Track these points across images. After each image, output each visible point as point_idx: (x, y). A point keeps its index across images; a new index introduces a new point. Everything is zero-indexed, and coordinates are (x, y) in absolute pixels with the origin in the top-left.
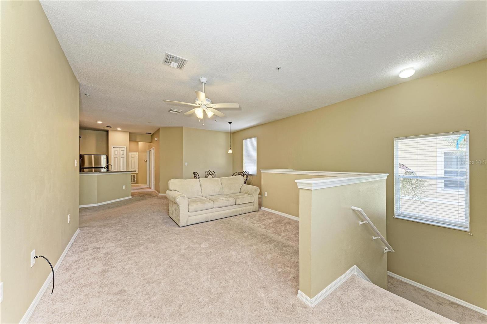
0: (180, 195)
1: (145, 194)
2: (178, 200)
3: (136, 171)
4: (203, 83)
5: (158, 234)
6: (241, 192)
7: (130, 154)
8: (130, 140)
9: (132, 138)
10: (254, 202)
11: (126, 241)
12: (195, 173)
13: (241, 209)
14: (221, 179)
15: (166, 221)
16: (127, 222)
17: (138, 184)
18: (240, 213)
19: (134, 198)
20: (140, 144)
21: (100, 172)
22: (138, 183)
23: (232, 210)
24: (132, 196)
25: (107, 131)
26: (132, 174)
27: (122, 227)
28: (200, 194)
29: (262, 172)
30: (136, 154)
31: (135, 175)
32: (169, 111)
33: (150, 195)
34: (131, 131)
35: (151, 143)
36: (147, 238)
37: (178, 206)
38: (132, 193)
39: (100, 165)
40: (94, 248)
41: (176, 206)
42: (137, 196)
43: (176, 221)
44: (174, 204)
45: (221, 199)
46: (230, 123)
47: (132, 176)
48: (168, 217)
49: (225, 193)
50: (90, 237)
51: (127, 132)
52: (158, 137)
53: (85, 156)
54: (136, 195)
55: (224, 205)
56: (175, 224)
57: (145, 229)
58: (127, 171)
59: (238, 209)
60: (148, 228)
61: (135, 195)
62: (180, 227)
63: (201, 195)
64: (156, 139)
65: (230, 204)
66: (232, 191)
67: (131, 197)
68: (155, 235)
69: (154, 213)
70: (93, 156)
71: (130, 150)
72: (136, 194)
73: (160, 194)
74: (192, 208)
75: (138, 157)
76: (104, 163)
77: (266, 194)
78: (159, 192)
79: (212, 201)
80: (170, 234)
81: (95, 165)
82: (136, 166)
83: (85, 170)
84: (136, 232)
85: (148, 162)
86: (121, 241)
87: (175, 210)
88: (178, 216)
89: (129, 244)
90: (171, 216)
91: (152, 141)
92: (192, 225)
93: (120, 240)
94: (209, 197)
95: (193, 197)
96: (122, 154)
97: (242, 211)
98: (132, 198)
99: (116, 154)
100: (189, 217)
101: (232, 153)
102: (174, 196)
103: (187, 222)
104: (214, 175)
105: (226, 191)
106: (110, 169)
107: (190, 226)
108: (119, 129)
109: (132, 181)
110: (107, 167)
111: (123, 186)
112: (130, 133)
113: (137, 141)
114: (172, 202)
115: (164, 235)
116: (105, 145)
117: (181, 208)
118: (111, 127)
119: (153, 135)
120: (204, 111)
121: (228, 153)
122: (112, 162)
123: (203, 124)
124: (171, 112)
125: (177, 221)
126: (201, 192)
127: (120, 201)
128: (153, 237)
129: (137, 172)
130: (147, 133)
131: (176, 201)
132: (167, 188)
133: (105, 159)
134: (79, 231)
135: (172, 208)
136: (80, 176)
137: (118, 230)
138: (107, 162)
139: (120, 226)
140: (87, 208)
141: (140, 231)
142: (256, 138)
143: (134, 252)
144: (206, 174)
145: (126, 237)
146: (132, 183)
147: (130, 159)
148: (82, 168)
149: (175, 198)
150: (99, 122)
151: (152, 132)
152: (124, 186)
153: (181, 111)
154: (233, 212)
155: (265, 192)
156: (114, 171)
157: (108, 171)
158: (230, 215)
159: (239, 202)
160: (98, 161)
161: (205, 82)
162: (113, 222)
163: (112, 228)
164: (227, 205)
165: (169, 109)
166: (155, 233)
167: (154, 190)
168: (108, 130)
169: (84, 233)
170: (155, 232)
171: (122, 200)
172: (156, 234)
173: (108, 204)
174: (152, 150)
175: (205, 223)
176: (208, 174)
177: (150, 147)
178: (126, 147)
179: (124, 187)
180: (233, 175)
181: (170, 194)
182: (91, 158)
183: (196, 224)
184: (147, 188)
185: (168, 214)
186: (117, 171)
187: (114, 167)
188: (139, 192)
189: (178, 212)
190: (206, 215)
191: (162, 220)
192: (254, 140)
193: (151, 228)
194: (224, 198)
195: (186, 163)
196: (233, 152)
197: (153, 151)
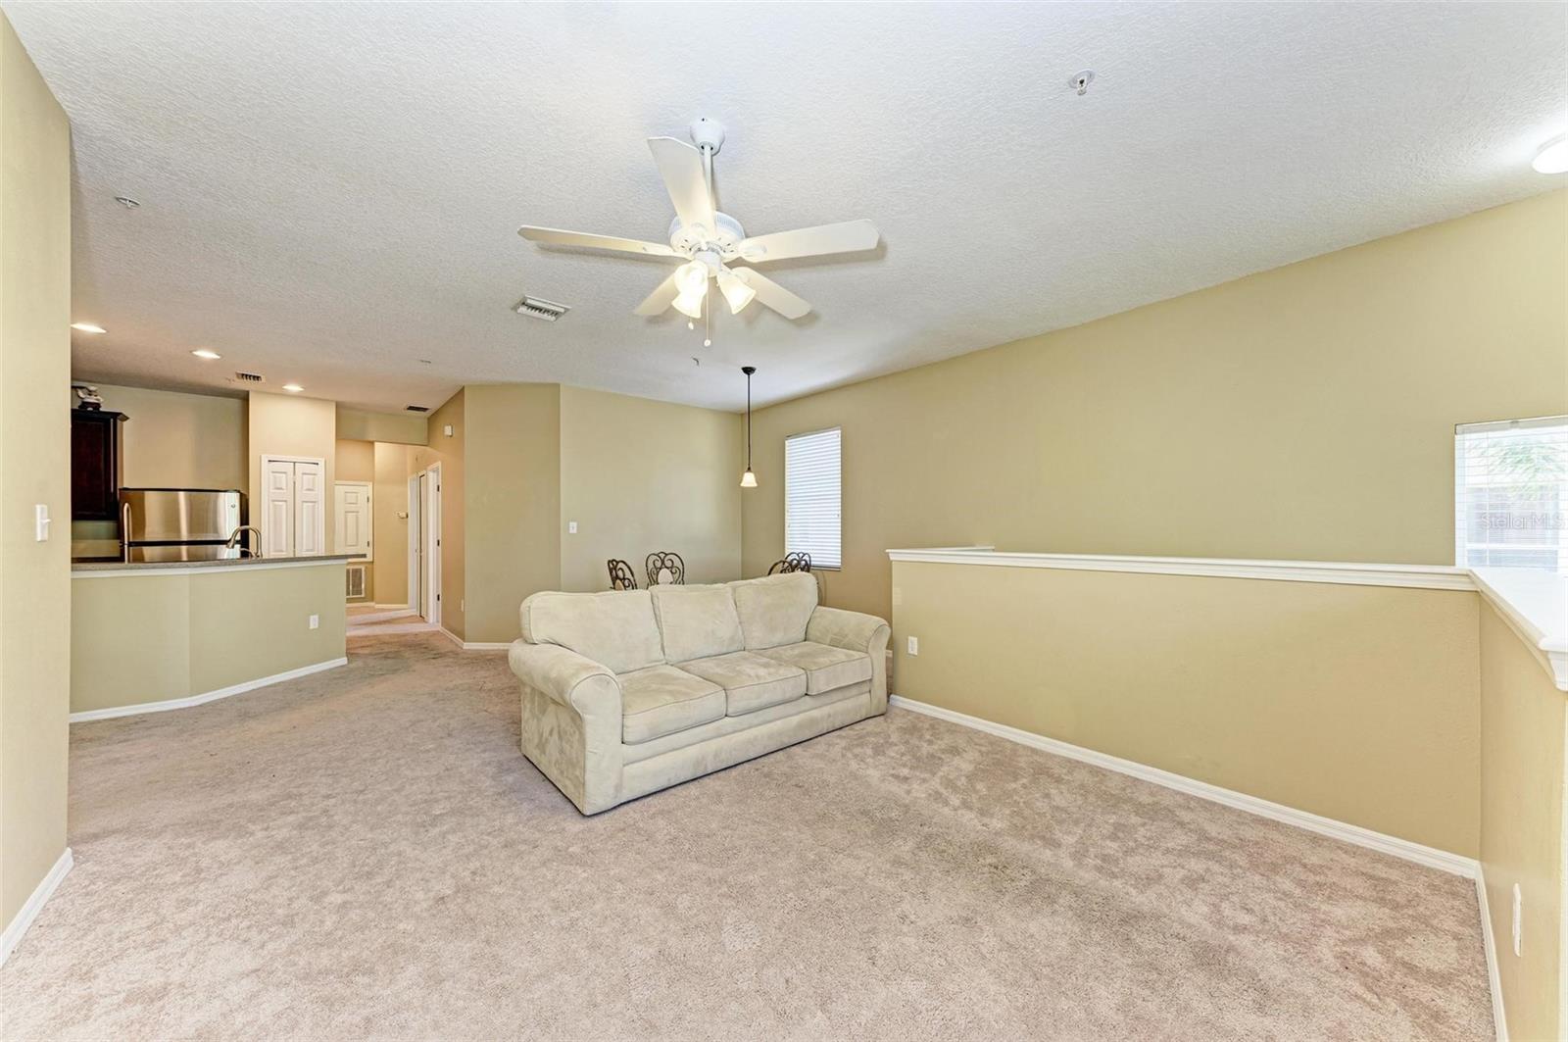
0: (587, 668)
1: (405, 646)
2: (580, 692)
3: (364, 556)
4: (707, 149)
5: (483, 867)
6: (810, 636)
7: (340, 491)
8: (342, 436)
9: (351, 425)
10: (871, 680)
11: (322, 922)
12: (618, 563)
13: (826, 710)
14: (734, 590)
15: (510, 779)
16: (328, 797)
17: (372, 604)
18: (825, 727)
19: (358, 663)
20: (382, 450)
21: (212, 559)
22: (372, 600)
23: (795, 720)
24: (350, 654)
25: (245, 398)
26: (349, 563)
27: (301, 827)
28: (657, 654)
29: (892, 557)
30: (366, 490)
31: (361, 570)
32: (515, 308)
33: (421, 648)
34: (341, 398)
35: (428, 449)
36: (432, 894)
37: (577, 718)
38: (349, 640)
39: (216, 530)
40: (126, 1001)
41: (565, 719)
42: (371, 654)
43: (565, 787)
44: (552, 708)
45: (752, 673)
46: (748, 371)
47: (348, 571)
48: (517, 759)
49: (754, 644)
50: (123, 910)
51: (332, 401)
52: (458, 422)
53: (146, 493)
54: (367, 651)
55: (766, 699)
56: (557, 798)
57: (417, 833)
58: (328, 554)
59: (815, 713)
60: (435, 831)
61: (360, 651)
62: (584, 816)
63: (662, 657)
64: (448, 430)
65: (788, 696)
66: (778, 637)
67: (343, 661)
68: (474, 873)
69: (449, 735)
70: (182, 494)
71: (339, 474)
72: (363, 644)
73: (467, 646)
74: (637, 724)
75: (375, 501)
76: (228, 524)
77: (913, 645)
78: (464, 639)
79: (720, 685)
80: (544, 864)
81: (191, 530)
82: (366, 534)
83: (147, 551)
84: (372, 860)
85: (413, 522)
86: (293, 924)
87: (555, 736)
88: (577, 764)
89: (336, 951)
90: (534, 754)
91: (429, 441)
92: (637, 803)
93: (289, 922)
94: (694, 665)
95: (632, 668)
96: (309, 490)
97: (831, 719)
98: (351, 666)
99: (281, 489)
100: (628, 764)
101: (756, 485)
102: (553, 674)
103: (618, 788)
104: (681, 568)
105: (757, 636)
106: (252, 549)
107: (632, 805)
108: (294, 388)
109: (348, 594)
110: (244, 541)
111: (312, 617)
112: (339, 406)
113: (371, 439)
114: (542, 694)
115: (516, 869)
116: (234, 454)
117: (589, 731)
118: (257, 378)
119: (434, 419)
120: (713, 280)
121: (742, 485)
122: (263, 520)
123: (708, 343)
124: (523, 309)
125: (568, 783)
126: (660, 647)
127: (296, 682)
128: (462, 889)
129: (369, 558)
130: (411, 408)
131: (567, 697)
132: (515, 631)
133: (233, 506)
134: (71, 863)
135: (539, 720)
136: (72, 579)
137: (281, 847)
138: (244, 518)
139: (291, 818)
140: (141, 721)
141: (392, 848)
142: (839, 432)
143: (368, 1020)
144: (651, 566)
145: (317, 899)
146: (349, 601)
147: (340, 509)
148: (130, 544)
149: (561, 686)
150: (206, 354)
151: (433, 404)
152: (316, 617)
153: (566, 310)
154: (800, 726)
155: (910, 638)
156: (273, 555)
157: (245, 554)
158: (787, 741)
159: (820, 684)
160: (203, 516)
161: (716, 145)
162: (256, 796)
163: (252, 834)
164: (778, 697)
165: (518, 300)
166: (468, 857)
167: (439, 628)
168: (248, 392)
169: (94, 877)
170: (466, 850)
171: (307, 673)
172: (474, 864)
173: (240, 698)
174: (431, 475)
175: (691, 786)
176: (658, 564)
177: (421, 465)
178: (323, 460)
179: (314, 622)
180: (771, 570)
181: (528, 657)
182: (176, 502)
183: (655, 793)
184: (410, 619)
185: (519, 743)
186: (283, 555)
187: (270, 538)
188: (376, 637)
189: (576, 745)
190: (692, 752)
191: (493, 778)
192: (831, 440)
193: (445, 828)
194: (762, 672)
195: (571, 524)
196: (757, 482)
197: (432, 480)
